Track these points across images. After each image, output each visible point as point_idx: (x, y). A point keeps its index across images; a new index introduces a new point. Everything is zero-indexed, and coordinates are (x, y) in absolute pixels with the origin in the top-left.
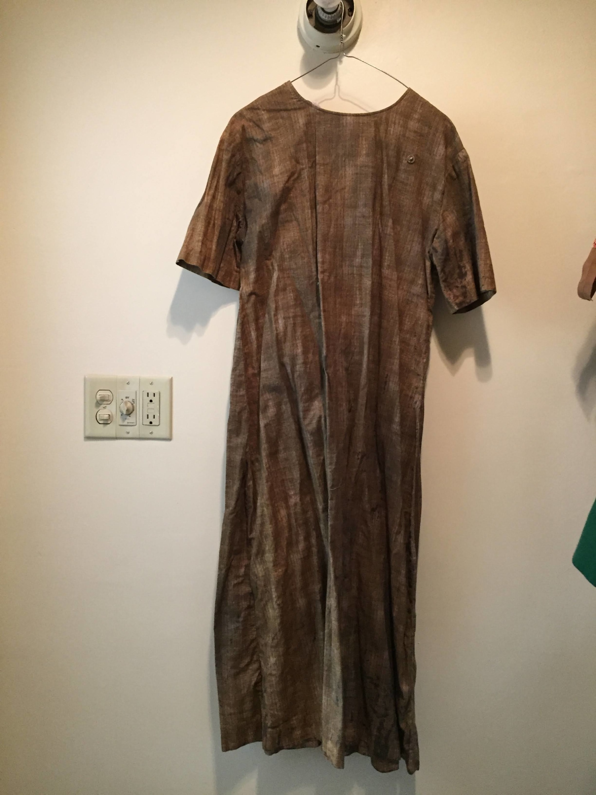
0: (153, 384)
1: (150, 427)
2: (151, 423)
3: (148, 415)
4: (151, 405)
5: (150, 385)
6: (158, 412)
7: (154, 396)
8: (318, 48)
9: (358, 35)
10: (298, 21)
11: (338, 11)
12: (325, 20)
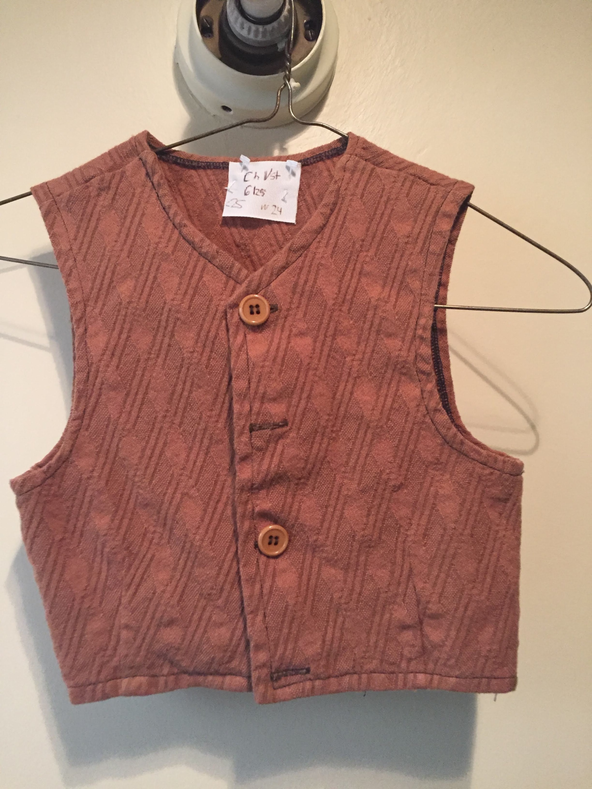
8: (225, 112)
9: (324, 92)
10: (177, 47)
11: (282, 18)
12: (249, 39)
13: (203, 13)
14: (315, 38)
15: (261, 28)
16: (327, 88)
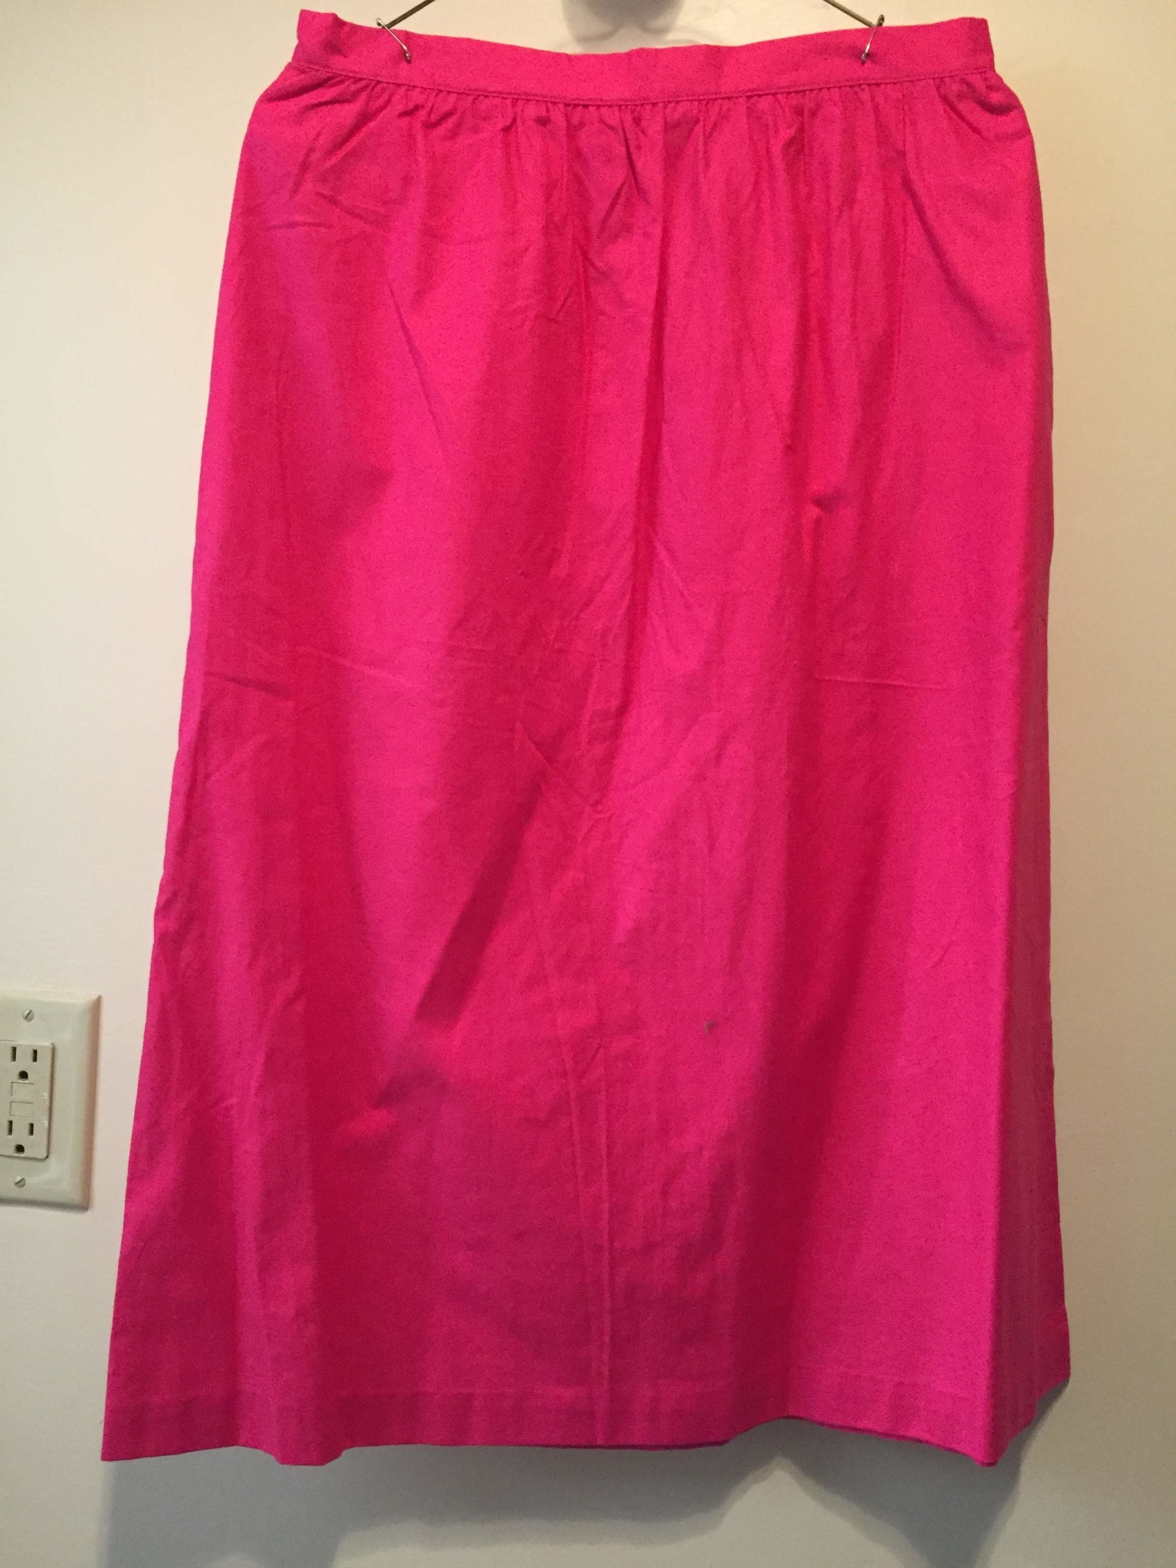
0: (31, 1019)
1: (15, 1161)
2: (20, 1149)
3: (11, 1123)
4: (23, 1090)
5: (25, 1023)
6: (47, 1114)
7: (35, 1059)
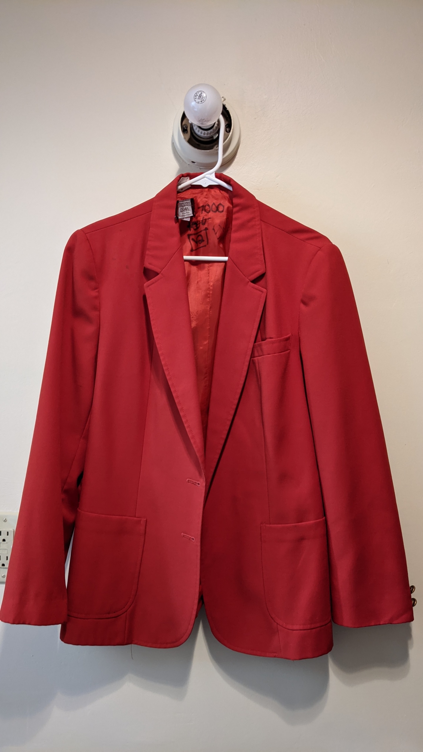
0: (6, 521)
1: (2, 569)
2: (3, 565)
3: (0, 556)
4: (4, 545)
5: (3, 522)
7: (8, 535)
8: (193, 163)
9: (236, 152)
10: (173, 136)
11: (214, 128)
12: (201, 136)
13: (184, 123)
14: (230, 131)
15: (206, 132)
16: (236, 150)
